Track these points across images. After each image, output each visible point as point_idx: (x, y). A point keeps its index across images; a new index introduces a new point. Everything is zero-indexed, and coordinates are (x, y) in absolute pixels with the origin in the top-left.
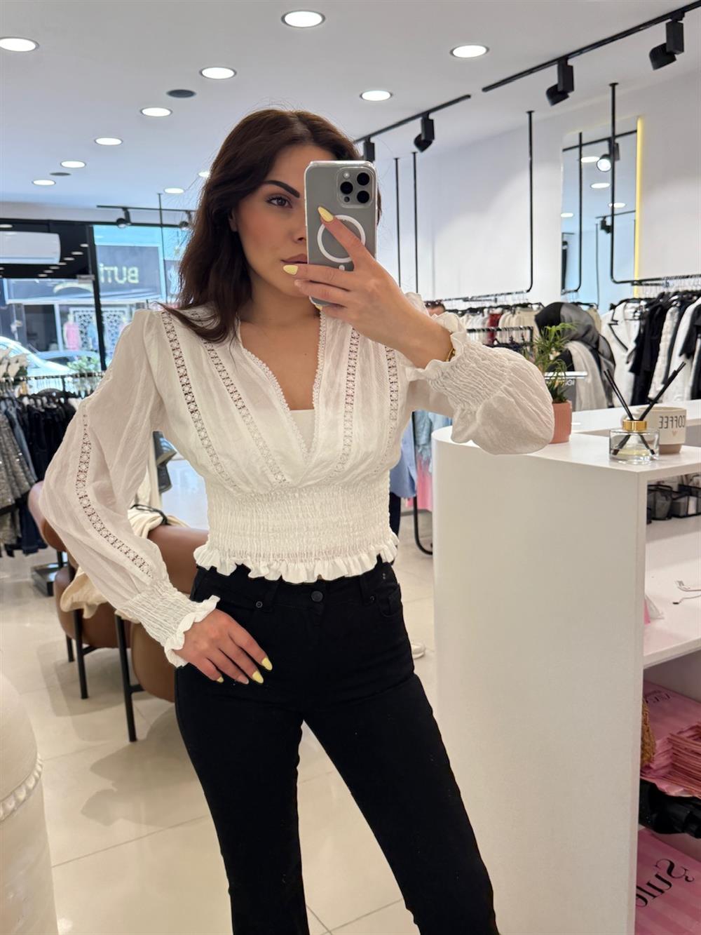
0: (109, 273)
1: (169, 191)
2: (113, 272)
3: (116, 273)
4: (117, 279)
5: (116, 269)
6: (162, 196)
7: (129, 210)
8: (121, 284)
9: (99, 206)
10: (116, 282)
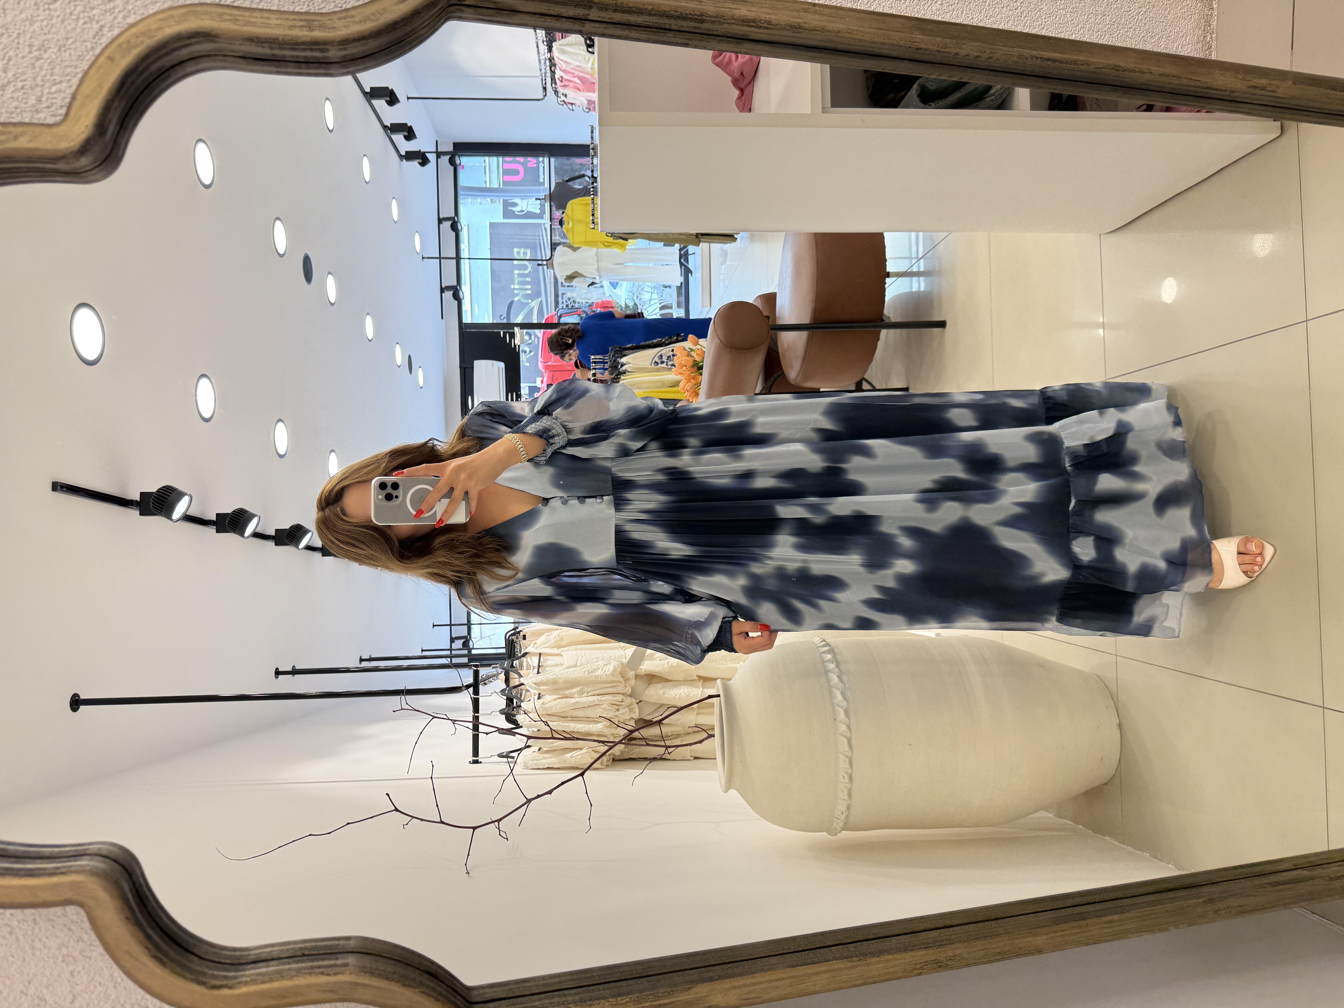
0: (521, 279)
1: (418, 248)
2: (520, 275)
3: (522, 272)
4: (527, 272)
5: (516, 272)
6: (425, 256)
7: (443, 287)
8: (532, 268)
9: (442, 319)
10: (530, 272)
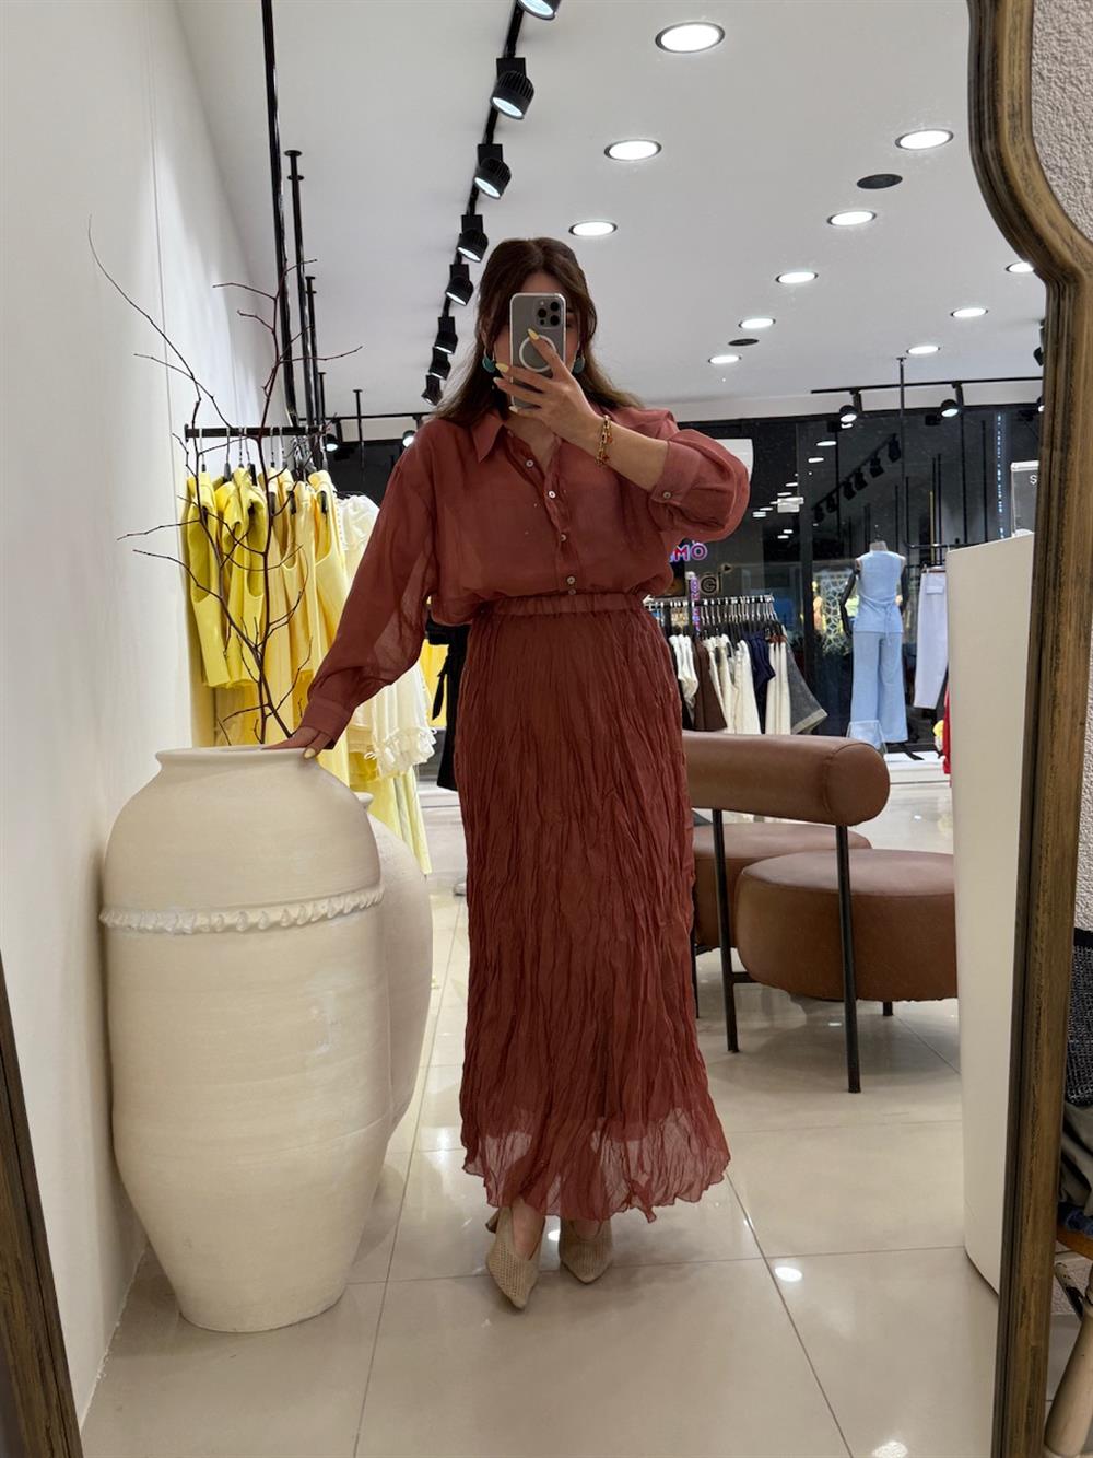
1: (915, 351)
6: (905, 362)
7: (861, 392)
9: (813, 392)
